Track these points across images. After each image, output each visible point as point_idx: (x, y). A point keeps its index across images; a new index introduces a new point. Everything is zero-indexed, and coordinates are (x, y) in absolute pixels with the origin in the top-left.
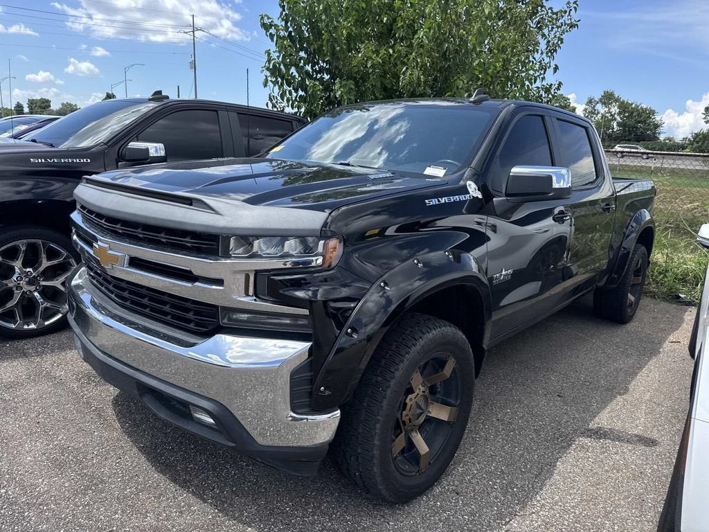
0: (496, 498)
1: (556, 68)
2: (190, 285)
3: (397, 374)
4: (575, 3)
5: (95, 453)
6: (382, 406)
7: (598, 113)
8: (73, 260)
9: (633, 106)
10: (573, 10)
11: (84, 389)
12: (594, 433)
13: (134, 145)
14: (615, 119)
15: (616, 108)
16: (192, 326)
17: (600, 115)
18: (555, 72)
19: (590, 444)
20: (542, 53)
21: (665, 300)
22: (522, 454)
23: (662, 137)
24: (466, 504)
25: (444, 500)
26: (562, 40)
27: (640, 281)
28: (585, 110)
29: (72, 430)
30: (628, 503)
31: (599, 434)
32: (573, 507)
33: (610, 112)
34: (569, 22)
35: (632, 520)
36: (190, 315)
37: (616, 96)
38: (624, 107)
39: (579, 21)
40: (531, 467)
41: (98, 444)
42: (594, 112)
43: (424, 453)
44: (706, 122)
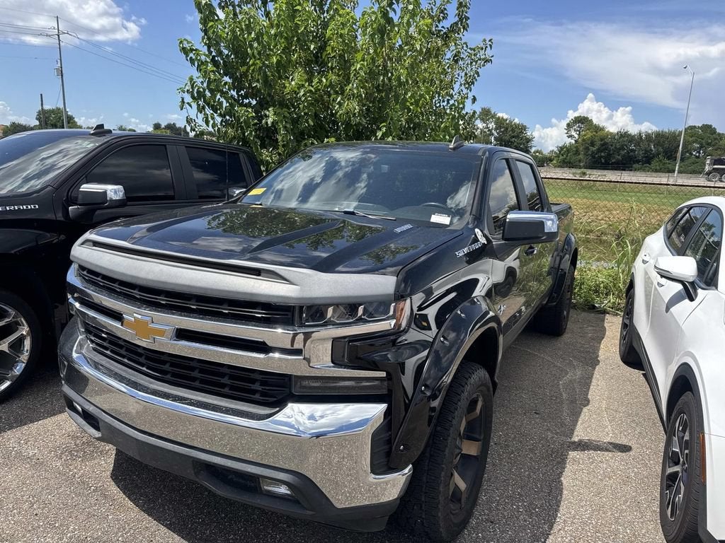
0: (525, 521)
1: (474, 100)
2: (262, 356)
4: (490, 41)
5: (120, 539)
6: (445, 455)
7: (478, 128)
8: (22, 319)
9: (508, 122)
10: (489, 47)
11: (71, 468)
12: (578, 446)
13: (86, 187)
14: (493, 134)
15: (493, 124)
16: (257, 396)
17: (479, 130)
19: (578, 456)
20: (461, 85)
21: (584, 310)
22: (529, 475)
23: (533, 151)
24: (503, 531)
25: (483, 531)
26: (478, 73)
29: (81, 517)
30: (629, 507)
31: (583, 446)
32: (589, 518)
33: (488, 128)
34: (484, 57)
35: (638, 522)
36: (257, 387)
37: (493, 112)
38: (500, 123)
39: (492, 56)
41: (119, 529)
43: (464, 489)
44: (569, 137)
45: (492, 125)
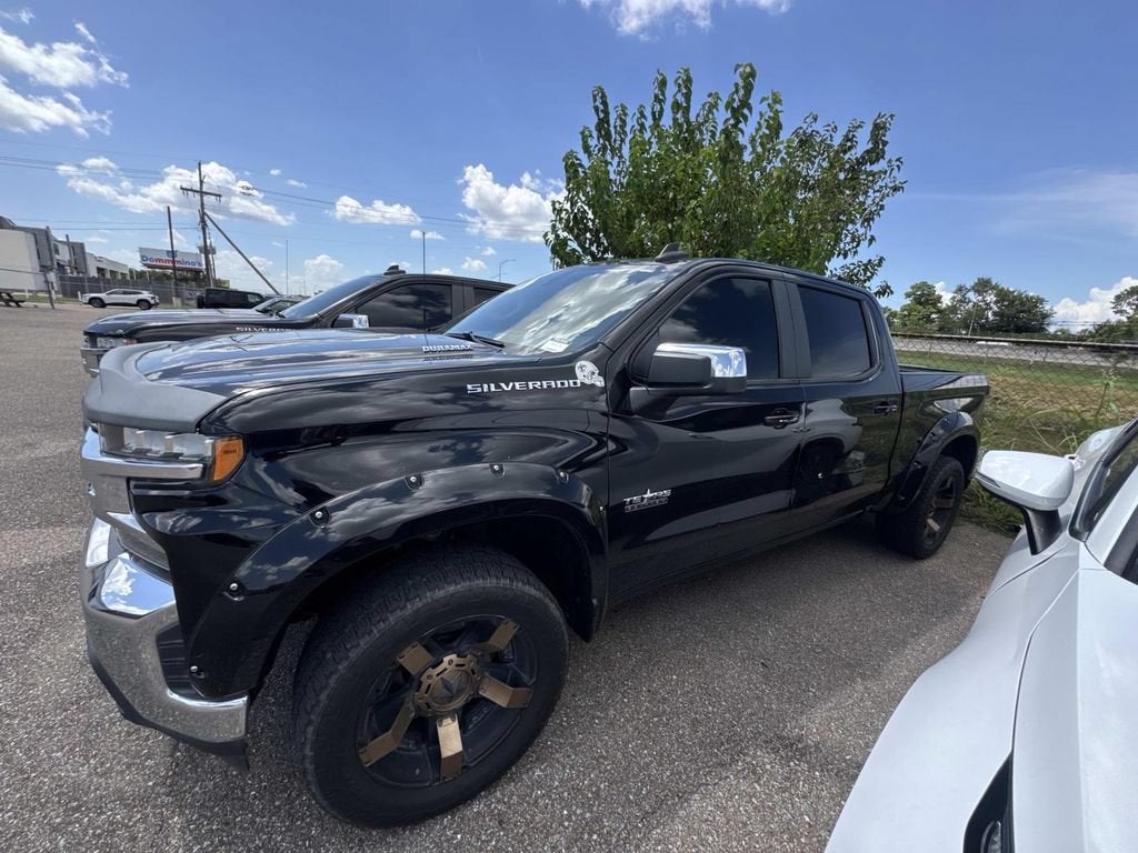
1: (872, 239)
3: (353, 655)
4: (898, 160)
7: (970, 301)
9: (1016, 294)
10: (896, 169)
12: (787, 746)
14: (991, 309)
15: (993, 296)
17: (971, 304)
18: (870, 243)
22: (648, 765)
23: (1052, 329)
26: (882, 207)
27: (951, 505)
28: (953, 298)
31: (792, 748)
33: (984, 301)
34: (891, 184)
37: (994, 283)
38: (1003, 295)
39: (905, 182)
40: (648, 792)
42: (964, 301)
43: (449, 753)
44: (1116, 313)
45: (991, 298)
